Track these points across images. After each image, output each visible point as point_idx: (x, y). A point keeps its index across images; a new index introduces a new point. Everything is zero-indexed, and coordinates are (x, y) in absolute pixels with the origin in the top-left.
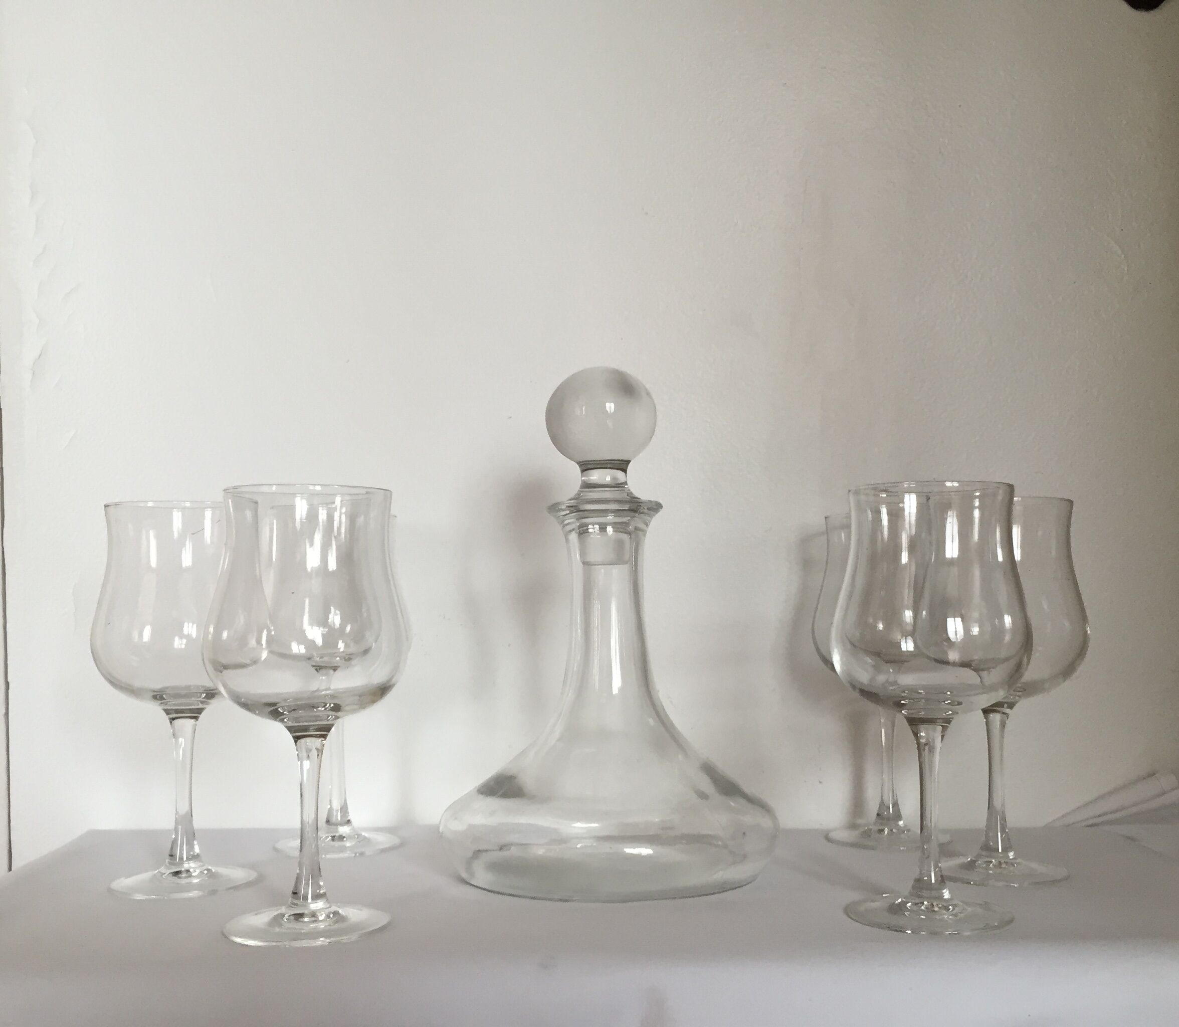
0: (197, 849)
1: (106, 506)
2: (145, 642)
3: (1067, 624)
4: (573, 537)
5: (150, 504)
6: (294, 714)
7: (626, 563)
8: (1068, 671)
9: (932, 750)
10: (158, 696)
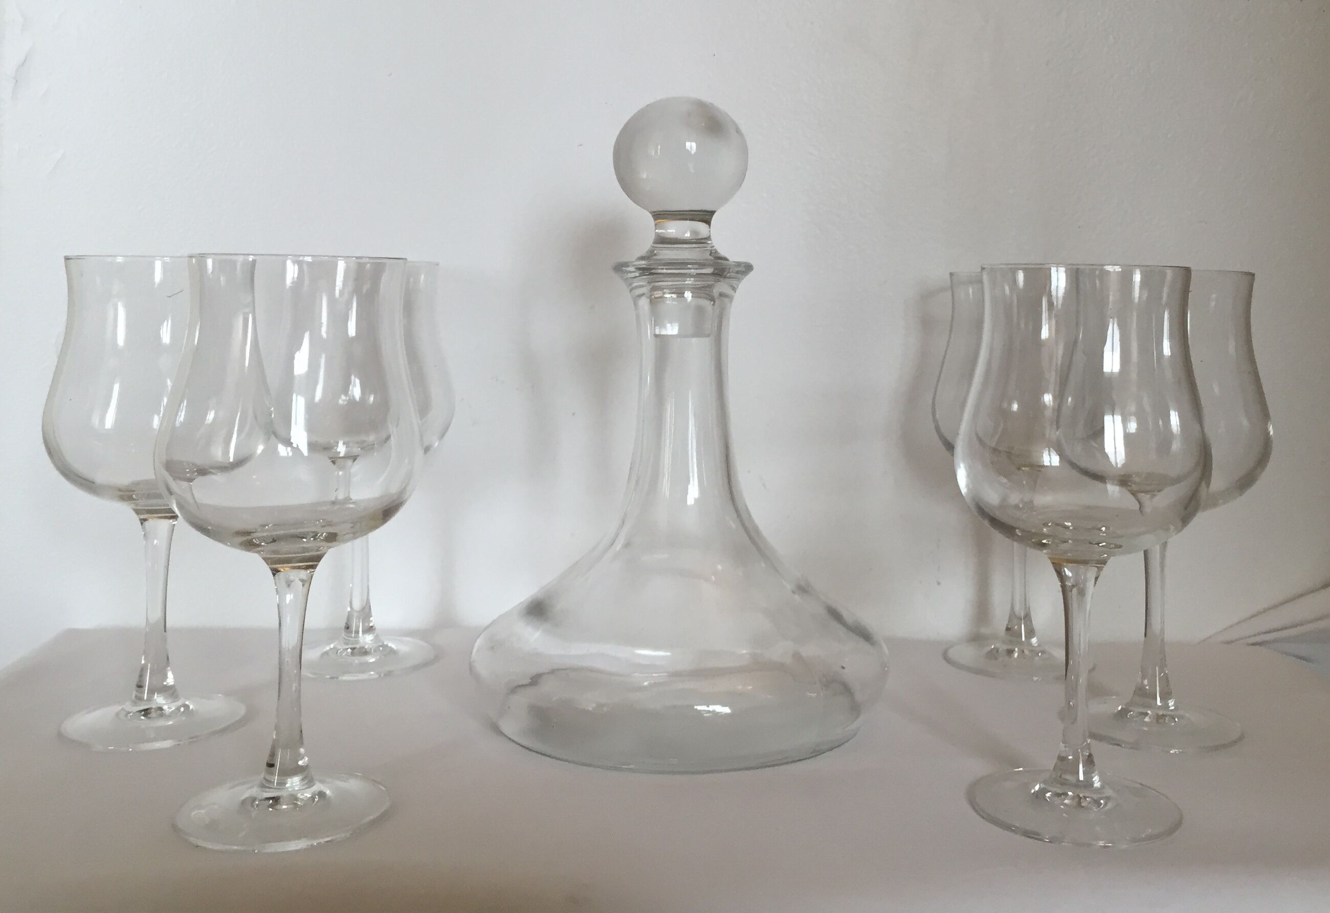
0: (170, 680)
1: (67, 259)
2: (108, 430)
3: (1245, 423)
4: (644, 303)
5: (120, 260)
6: (273, 546)
7: (709, 336)
8: (1246, 482)
9: (1082, 593)
10: (126, 494)
